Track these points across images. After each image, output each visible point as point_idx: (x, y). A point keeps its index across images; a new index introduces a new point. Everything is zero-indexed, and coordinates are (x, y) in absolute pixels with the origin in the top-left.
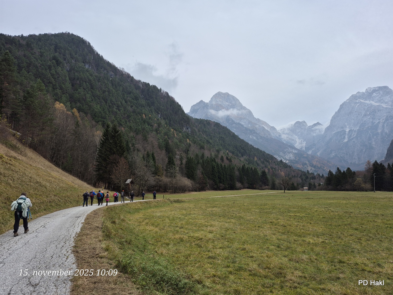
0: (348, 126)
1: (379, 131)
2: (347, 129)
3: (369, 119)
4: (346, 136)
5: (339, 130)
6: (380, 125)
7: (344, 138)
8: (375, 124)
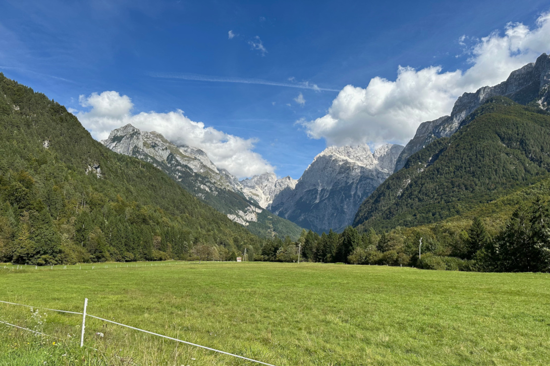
0: (320, 184)
1: (353, 193)
2: (320, 187)
3: (343, 178)
4: (318, 196)
5: (311, 188)
6: (354, 186)
7: (316, 198)
8: (349, 184)
